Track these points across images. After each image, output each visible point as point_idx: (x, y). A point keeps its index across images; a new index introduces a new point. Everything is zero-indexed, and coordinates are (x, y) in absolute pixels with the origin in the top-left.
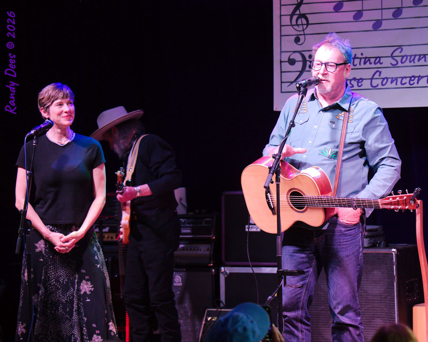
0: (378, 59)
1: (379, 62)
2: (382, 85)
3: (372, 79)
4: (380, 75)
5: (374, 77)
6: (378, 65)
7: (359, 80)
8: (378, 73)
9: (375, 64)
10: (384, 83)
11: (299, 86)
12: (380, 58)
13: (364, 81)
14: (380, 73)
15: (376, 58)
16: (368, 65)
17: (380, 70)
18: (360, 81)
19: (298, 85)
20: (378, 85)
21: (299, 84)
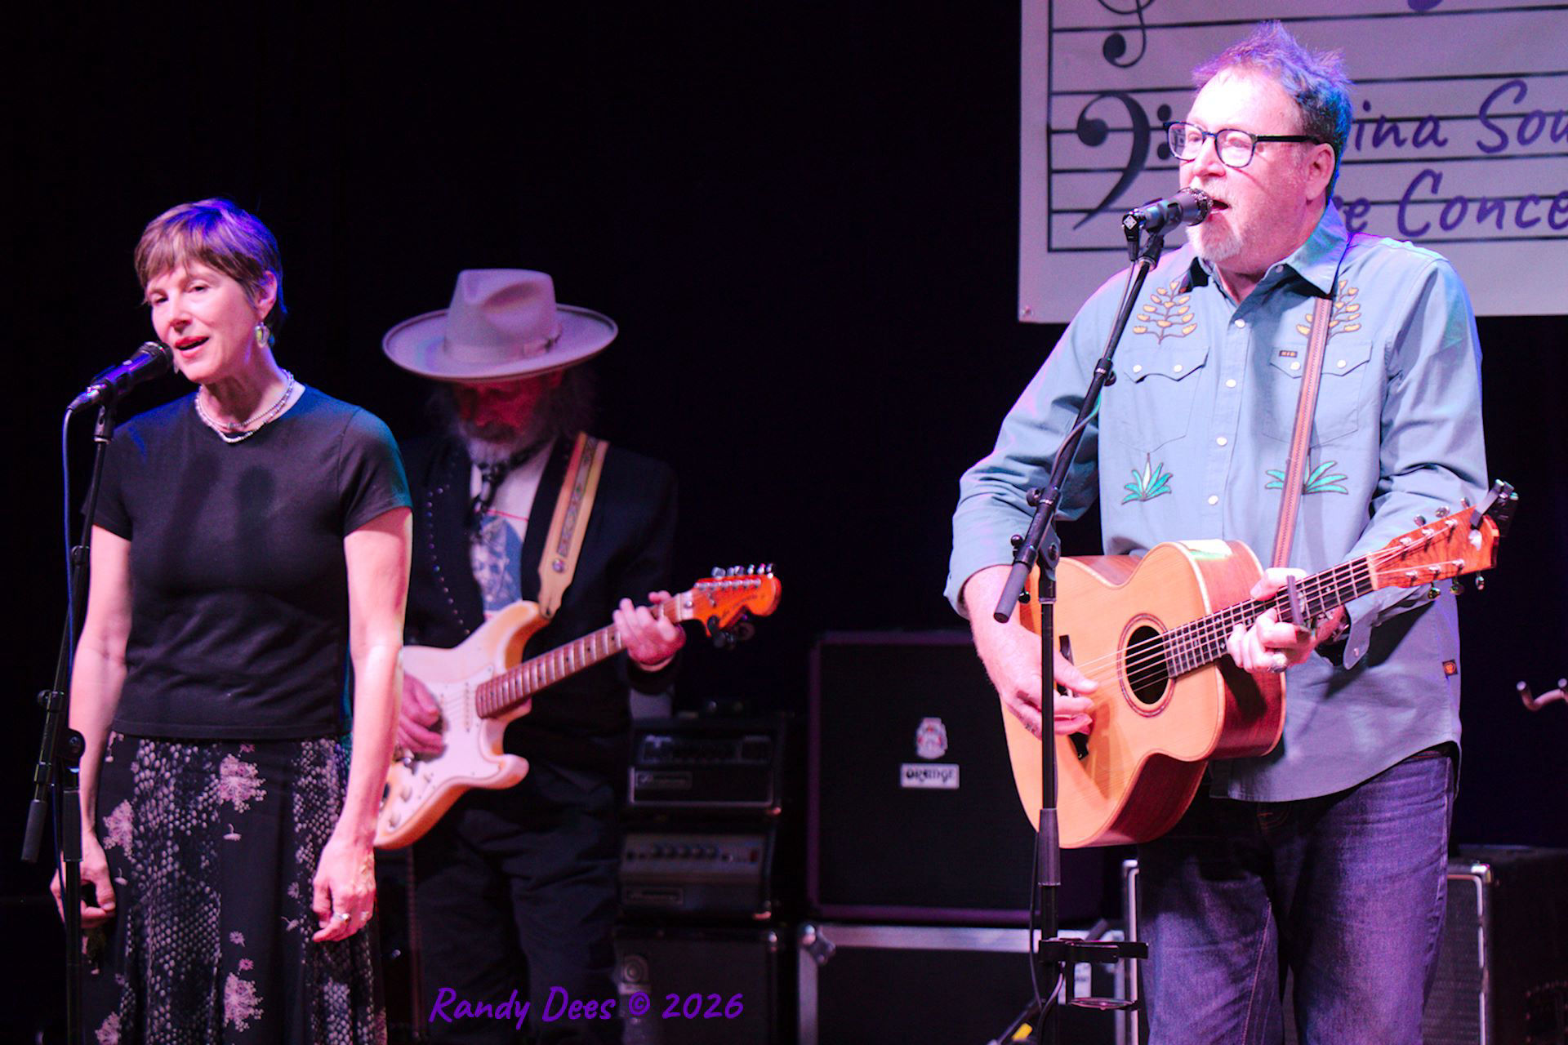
0: (1429, 127)
1: (1433, 136)
2: (1445, 226)
3: (1403, 203)
4: (1434, 190)
5: (1413, 197)
6: (1430, 150)
7: (1352, 205)
8: (1428, 182)
9: (1417, 143)
10: (1452, 217)
11: (1136, 226)
12: (1436, 120)
13: (1373, 209)
14: (1437, 179)
15: (1423, 121)
16: (1388, 149)
17: (1436, 167)
18: (1359, 209)
19: (1131, 223)
20: (1427, 226)
21: (1134, 217)
